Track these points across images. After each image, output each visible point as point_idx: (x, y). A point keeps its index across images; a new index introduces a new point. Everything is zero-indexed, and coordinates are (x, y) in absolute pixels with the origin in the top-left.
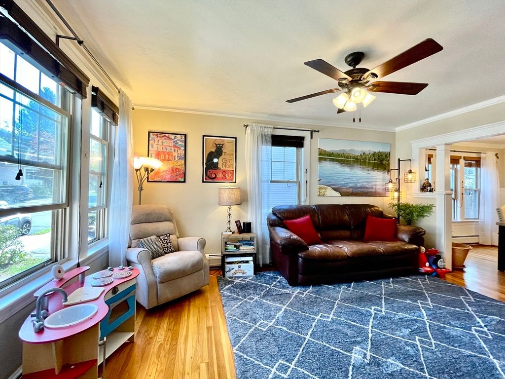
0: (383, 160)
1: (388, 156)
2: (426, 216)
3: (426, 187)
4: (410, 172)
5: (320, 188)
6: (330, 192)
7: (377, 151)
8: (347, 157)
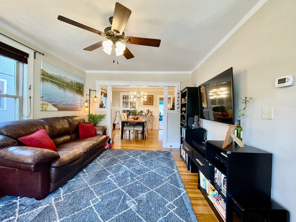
0: (80, 88)
1: (83, 86)
2: (102, 120)
4: (96, 97)
5: (43, 104)
6: (50, 107)
7: (78, 82)
8: (62, 82)
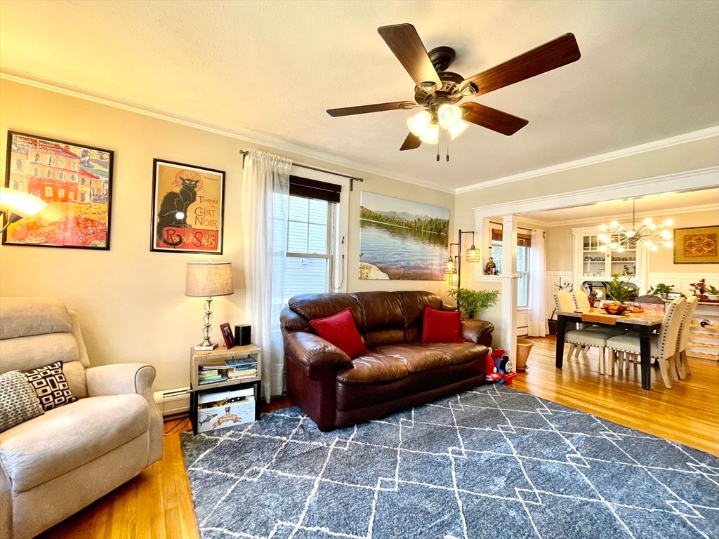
0: (440, 230)
1: (446, 225)
2: (490, 306)
3: (490, 269)
4: (473, 248)
5: (362, 268)
6: (375, 273)
7: (434, 218)
8: (399, 223)
